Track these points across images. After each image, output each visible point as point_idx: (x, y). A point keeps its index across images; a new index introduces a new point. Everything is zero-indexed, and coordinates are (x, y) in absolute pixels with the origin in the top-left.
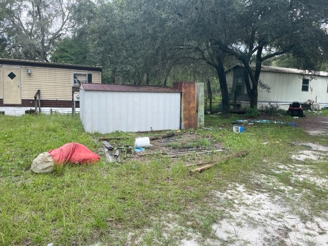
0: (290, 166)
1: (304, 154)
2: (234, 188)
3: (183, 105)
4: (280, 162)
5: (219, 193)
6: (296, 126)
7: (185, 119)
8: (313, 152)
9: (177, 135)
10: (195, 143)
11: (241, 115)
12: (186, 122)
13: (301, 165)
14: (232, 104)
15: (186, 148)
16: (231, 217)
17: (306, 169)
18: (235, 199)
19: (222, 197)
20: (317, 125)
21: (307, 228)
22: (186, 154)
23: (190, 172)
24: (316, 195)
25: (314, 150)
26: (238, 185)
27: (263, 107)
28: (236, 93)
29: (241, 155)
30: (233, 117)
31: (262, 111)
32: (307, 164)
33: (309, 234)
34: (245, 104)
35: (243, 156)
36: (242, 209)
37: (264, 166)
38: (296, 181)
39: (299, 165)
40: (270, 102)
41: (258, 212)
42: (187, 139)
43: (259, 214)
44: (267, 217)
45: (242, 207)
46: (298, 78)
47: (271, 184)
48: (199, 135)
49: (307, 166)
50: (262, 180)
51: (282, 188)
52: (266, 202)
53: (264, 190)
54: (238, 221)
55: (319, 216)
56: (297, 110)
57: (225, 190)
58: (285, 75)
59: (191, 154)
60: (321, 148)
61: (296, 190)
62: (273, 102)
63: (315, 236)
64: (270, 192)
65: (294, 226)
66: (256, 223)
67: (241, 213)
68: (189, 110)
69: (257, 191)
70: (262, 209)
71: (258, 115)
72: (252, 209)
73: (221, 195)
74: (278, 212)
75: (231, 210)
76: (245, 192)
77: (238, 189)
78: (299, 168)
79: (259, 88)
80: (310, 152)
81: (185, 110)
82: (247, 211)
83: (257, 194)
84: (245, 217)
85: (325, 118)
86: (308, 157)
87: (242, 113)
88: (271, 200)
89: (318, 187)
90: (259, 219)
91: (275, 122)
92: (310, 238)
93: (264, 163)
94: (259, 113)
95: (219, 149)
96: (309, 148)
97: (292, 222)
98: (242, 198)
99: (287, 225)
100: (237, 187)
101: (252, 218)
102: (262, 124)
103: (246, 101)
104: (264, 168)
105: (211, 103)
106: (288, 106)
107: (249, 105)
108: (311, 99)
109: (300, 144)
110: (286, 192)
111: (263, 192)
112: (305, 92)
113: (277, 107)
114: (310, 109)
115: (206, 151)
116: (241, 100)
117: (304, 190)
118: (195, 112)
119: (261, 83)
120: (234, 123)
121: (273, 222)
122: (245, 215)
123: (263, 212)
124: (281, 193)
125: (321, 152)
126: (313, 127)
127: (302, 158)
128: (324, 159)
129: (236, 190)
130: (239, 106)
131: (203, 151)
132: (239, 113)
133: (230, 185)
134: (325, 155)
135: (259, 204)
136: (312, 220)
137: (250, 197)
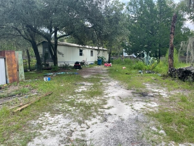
0: (74, 96)
1: (81, 88)
2: (44, 116)
3: (7, 67)
4: (69, 95)
5: (33, 121)
6: (78, 74)
7: (10, 76)
8: (85, 87)
9: (3, 88)
10: (18, 92)
11: (49, 71)
12: (11, 78)
13: (80, 95)
14: (43, 64)
15: (10, 96)
16: (40, 134)
17: (82, 96)
18: (44, 122)
19: (35, 123)
20: (87, 73)
21: (82, 127)
22: (10, 101)
23: (13, 112)
24: (86, 109)
25: (86, 86)
26: (46, 113)
27: (61, 65)
28: (45, 57)
29: (48, 95)
30: (44, 72)
31: (61, 67)
32: (82, 93)
33: (82, 131)
34: (51, 64)
35: (49, 95)
36: (48, 127)
37: (61, 98)
38: (77, 103)
39: (79, 95)
40: (64, 62)
41: (57, 126)
42: (11, 90)
43: (57, 127)
44: (61, 127)
45: (48, 126)
46: (77, 49)
47: (64, 108)
48: (21, 86)
49: (82, 94)
50: (60, 107)
51: (70, 109)
52: (61, 119)
53: (61, 113)
54: (45, 135)
55: (87, 119)
56: (78, 66)
57: (38, 118)
58: (71, 47)
59: (14, 100)
60: (89, 84)
61: (77, 108)
62: (66, 62)
63: (85, 131)
64: (64, 113)
65: (75, 129)
66: (55, 133)
67: (47, 130)
68: (13, 70)
69: (57, 114)
70: (59, 124)
71: (59, 70)
72: (54, 126)
73: (35, 122)
74: (67, 123)
75: (41, 130)
76: (50, 116)
77: (46, 116)
78: (79, 96)
79: (58, 55)
80: (84, 87)
81: (9, 70)
82: (51, 127)
83: (57, 116)
84: (49, 132)
85: (90, 69)
86: (83, 89)
87: (49, 69)
88: (64, 117)
89: (87, 104)
90: (57, 130)
91: (68, 73)
92: (83, 133)
93: (61, 97)
94: (59, 68)
95: (35, 93)
96: (83, 85)
97: (74, 127)
98: (48, 121)
99: (72, 129)
100: (45, 114)
101: (53, 131)
102: (61, 75)
103: (52, 62)
104: (61, 99)
105: (29, 64)
106: (74, 64)
107: (53, 64)
108: (84, 60)
109: (80, 83)
110: (72, 111)
111: (60, 114)
112: (81, 56)
113: (69, 65)
114: (84, 65)
115: (25, 96)
116: (48, 62)
117: (81, 107)
118: (16, 71)
119: (58, 52)
120: (45, 76)
121: (65, 130)
122: (49, 130)
123: (59, 125)
124: (69, 112)
125: (89, 86)
126: (85, 74)
127: (80, 90)
128: (90, 89)
129: (45, 117)
130: (48, 65)
131: (24, 96)
132: (48, 69)
133: (41, 115)
134: (90, 87)
135: (58, 122)
136: (84, 123)
137: (53, 119)
